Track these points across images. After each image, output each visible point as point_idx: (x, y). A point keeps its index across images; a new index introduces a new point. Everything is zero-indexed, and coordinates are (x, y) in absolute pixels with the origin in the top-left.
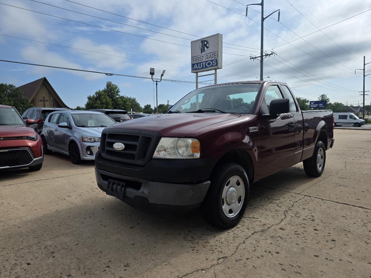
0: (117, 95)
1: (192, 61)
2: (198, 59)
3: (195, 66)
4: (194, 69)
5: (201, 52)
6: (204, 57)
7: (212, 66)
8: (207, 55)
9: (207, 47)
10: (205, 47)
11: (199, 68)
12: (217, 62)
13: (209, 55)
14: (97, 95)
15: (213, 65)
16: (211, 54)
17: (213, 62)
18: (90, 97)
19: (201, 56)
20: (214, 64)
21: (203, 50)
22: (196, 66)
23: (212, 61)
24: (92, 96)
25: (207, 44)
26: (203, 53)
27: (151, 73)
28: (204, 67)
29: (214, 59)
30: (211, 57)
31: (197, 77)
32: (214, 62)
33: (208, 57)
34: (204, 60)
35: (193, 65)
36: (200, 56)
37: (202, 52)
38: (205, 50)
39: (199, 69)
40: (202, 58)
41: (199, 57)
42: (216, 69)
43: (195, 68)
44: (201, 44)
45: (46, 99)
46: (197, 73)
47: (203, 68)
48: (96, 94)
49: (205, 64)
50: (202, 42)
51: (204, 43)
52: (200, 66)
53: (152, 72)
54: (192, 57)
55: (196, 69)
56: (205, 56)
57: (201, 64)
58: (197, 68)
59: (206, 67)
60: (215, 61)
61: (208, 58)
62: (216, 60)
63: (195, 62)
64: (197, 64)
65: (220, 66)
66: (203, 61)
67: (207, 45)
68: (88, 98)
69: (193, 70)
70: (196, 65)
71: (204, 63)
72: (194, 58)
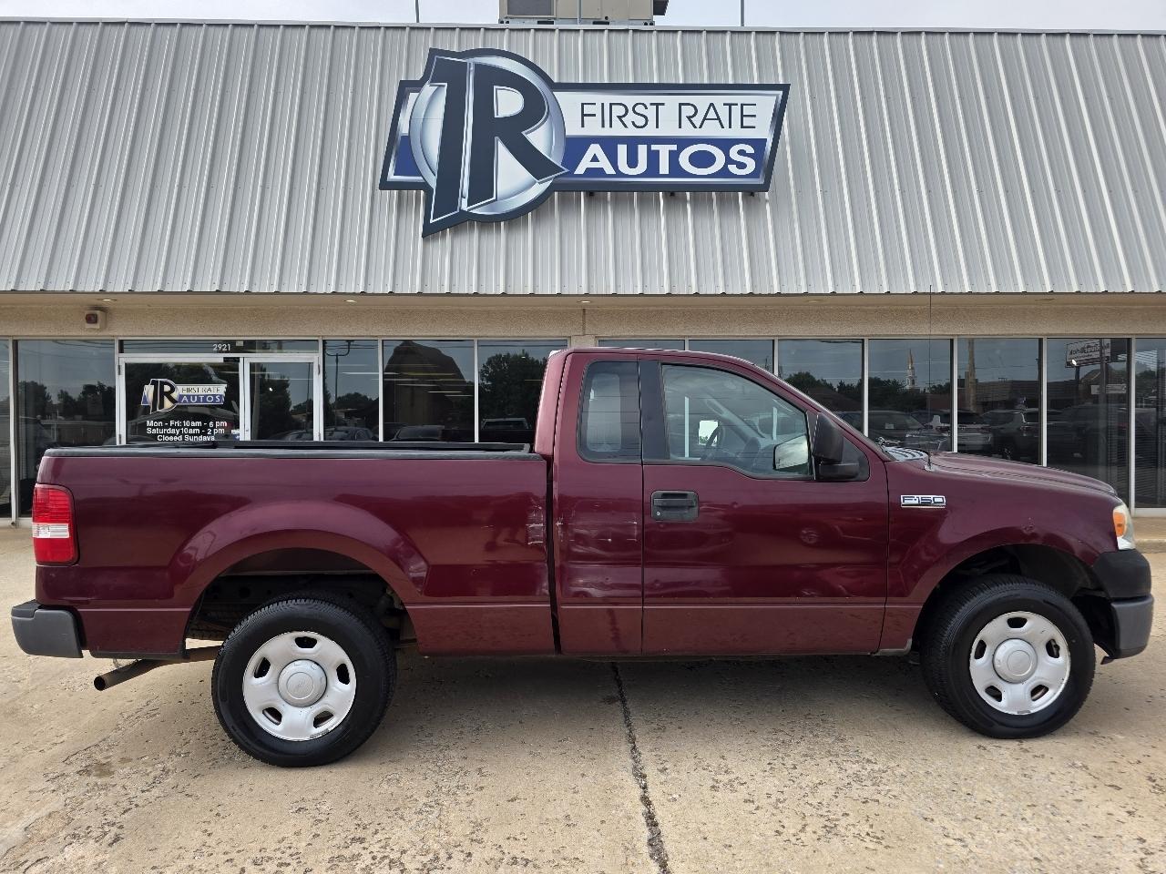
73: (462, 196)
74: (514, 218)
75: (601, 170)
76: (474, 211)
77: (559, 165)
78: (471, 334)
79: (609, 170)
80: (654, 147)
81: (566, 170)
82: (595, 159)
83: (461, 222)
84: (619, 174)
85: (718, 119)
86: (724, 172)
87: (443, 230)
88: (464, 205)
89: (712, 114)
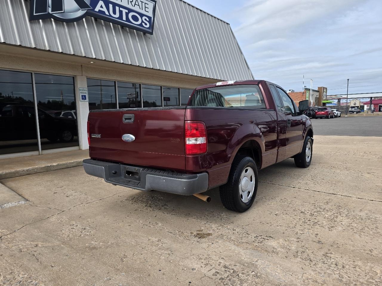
73: (49, 6)
74: (70, 22)
75: (104, 12)
76: (54, 15)
77: (89, 5)
78: (31, 70)
79: (107, 13)
80: (121, 9)
81: (92, 8)
82: (101, 7)
83: (47, 18)
84: (110, 15)
85: (139, 5)
86: (141, 25)
87: (38, 20)
88: (50, 10)
89: (137, 3)
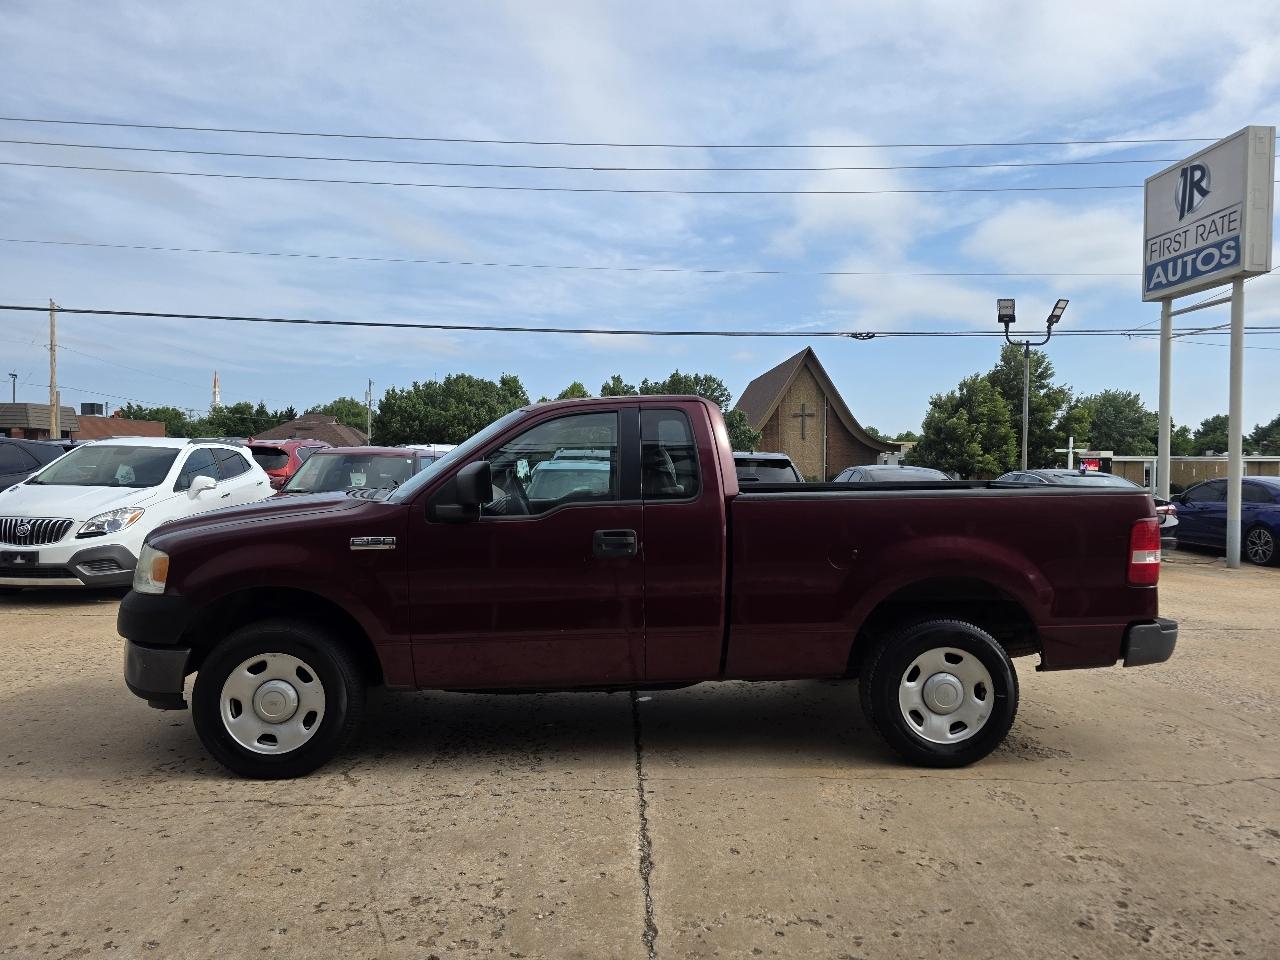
0: (1042, 387)
1: (1148, 257)
2: (1168, 242)
3: (1156, 274)
4: (1152, 286)
5: (1179, 214)
6: (1191, 235)
7: (1219, 266)
8: (1202, 222)
9: (1204, 193)
10: (1196, 193)
11: (1172, 278)
12: (1237, 248)
13: (1207, 222)
14: (965, 391)
15: (1224, 261)
16: (1216, 217)
17: (1225, 251)
18: (940, 398)
19: (1180, 231)
20: (1228, 257)
21: (1186, 207)
22: (1162, 274)
23: (1218, 245)
24: (944, 396)
25: (1201, 179)
26: (1189, 217)
27: (1001, 319)
28: (1189, 273)
29: (1227, 235)
30: (1216, 230)
31: (1167, 316)
32: (1229, 248)
33: (1207, 232)
34: (1192, 246)
35: (1149, 272)
36: (1176, 233)
37: (1182, 216)
38: (1195, 204)
39: (1170, 284)
40: (1182, 240)
41: (1172, 235)
42: (1237, 280)
43: (1155, 280)
44: (1180, 181)
45: (807, 412)
46: (1167, 300)
47: (1184, 278)
48: (961, 389)
49: (1194, 260)
50: (1184, 173)
51: (1192, 177)
52: (1174, 274)
53: (1008, 312)
54: (1146, 242)
55: (1159, 286)
56: (1193, 228)
57: (1180, 261)
58: (1164, 281)
59: (1196, 273)
60: (1232, 244)
61: (1205, 236)
62: (1236, 239)
63: (1156, 259)
64: (1164, 265)
65: (1252, 263)
66: (1186, 250)
67: (1204, 184)
68: (931, 403)
69: (1149, 290)
70: (1159, 270)
71: (1189, 259)
72: (1154, 241)
